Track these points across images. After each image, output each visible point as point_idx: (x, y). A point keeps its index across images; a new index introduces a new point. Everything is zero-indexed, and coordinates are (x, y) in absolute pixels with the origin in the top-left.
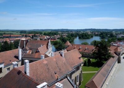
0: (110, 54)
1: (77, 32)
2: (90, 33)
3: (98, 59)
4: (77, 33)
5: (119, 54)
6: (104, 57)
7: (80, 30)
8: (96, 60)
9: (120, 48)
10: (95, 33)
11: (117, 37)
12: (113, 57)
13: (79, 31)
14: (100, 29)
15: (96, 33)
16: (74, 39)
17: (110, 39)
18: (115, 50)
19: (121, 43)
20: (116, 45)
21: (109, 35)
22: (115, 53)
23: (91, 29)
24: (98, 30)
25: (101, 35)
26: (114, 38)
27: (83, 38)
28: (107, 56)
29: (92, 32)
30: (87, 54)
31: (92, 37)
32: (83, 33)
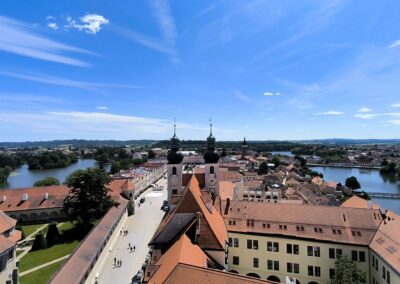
0: (111, 200)
1: (25, 149)
2: (67, 151)
3: (79, 217)
4: (25, 155)
5: (131, 195)
6: (93, 210)
7: (36, 145)
8: (75, 222)
9: (134, 181)
10: (83, 152)
11: (134, 158)
12: (117, 205)
13: (31, 147)
14: (97, 142)
15: (86, 152)
16: (7, 173)
17: (118, 163)
18: (122, 188)
19: (138, 170)
20: (128, 176)
21: (116, 155)
22: (123, 195)
23: (74, 142)
24: (90, 144)
25: (99, 156)
26: (127, 160)
27: (45, 168)
28: (101, 205)
29: (75, 150)
30: (49, 212)
31: (74, 161)
32: (46, 153)
